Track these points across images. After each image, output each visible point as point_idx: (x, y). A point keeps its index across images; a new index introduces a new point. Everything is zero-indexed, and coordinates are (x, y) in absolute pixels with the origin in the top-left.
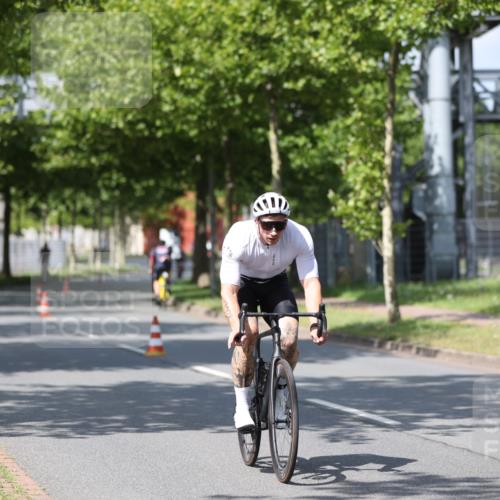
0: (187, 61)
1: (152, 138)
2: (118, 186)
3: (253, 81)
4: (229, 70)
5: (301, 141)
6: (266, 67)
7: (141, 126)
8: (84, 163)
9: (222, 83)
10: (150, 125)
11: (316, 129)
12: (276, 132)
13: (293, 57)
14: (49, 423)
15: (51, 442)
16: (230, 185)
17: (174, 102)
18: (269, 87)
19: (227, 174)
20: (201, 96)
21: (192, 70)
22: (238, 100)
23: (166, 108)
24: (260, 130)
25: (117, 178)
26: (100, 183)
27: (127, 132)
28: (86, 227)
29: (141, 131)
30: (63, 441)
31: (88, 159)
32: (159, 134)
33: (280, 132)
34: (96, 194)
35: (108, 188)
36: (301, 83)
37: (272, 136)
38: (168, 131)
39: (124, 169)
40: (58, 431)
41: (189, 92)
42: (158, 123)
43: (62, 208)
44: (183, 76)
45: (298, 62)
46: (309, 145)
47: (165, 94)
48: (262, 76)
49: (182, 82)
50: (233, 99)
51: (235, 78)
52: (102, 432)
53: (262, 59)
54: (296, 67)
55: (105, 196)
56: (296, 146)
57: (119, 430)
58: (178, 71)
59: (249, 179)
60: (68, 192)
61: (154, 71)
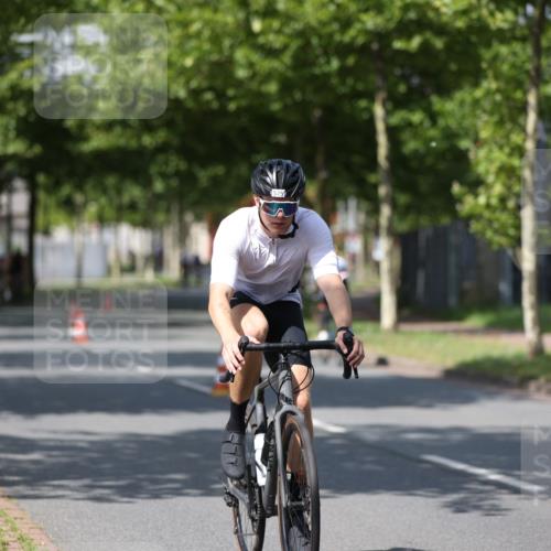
0: (269, 12)
1: (223, 112)
2: (177, 173)
3: (354, 39)
4: (323, 24)
5: (417, 117)
6: (371, 21)
7: (209, 96)
8: (133, 144)
9: (315, 41)
10: (221, 95)
11: (437, 103)
12: (384, 105)
13: (406, 8)
14: (87, 481)
15: (90, 507)
16: (323, 175)
17: (251, 65)
18: (375, 46)
19: (320, 159)
20: (287, 58)
21: (276, 24)
22: (335, 64)
23: (241, 73)
24: (363, 103)
25: (176, 163)
26: (154, 169)
27: (190, 104)
28: (135, 224)
29: (208, 102)
30: (105, 506)
31: (139, 137)
32: (232, 106)
33: (390, 106)
34: (147, 183)
35: (164, 176)
36: (416, 42)
37: (379, 111)
38: (244, 103)
39: (185, 152)
40: (98, 492)
41: (270, 52)
42: (231, 92)
43: (103, 200)
44: (263, 32)
45: (412, 15)
46: (427, 123)
47: (240, 55)
48: (366, 32)
49: (261, 40)
50: (328, 62)
51: (331, 35)
52: (156, 496)
53: (366, 10)
54: (411, 21)
55: (159, 186)
56: (410, 124)
57: (177, 492)
58: (257, 26)
59: (348, 167)
60: (111, 180)
61: (226, 24)
